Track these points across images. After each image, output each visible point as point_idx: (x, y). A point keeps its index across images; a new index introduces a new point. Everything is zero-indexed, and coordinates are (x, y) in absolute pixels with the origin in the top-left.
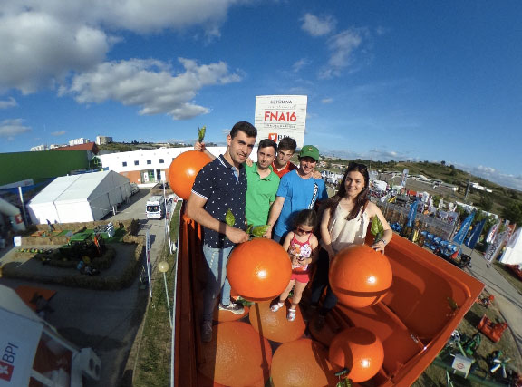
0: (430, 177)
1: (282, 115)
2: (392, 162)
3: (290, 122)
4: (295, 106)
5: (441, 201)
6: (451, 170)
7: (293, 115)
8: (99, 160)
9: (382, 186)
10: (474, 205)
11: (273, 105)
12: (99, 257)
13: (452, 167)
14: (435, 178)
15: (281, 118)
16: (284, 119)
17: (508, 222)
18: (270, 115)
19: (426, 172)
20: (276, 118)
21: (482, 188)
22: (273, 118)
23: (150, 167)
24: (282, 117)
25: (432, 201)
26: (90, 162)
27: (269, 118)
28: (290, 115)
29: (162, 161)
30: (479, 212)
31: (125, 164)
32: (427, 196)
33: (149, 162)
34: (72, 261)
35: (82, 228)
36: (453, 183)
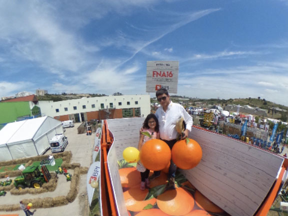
0: (252, 106)
1: (164, 73)
2: (231, 99)
3: (169, 78)
4: (172, 67)
5: (260, 119)
6: (263, 102)
7: (170, 73)
8: (39, 108)
9: (226, 113)
10: (278, 119)
11: (158, 67)
12: (46, 182)
13: (264, 100)
14: (256, 106)
15: (163, 75)
16: (165, 75)
18: (156, 73)
19: (250, 104)
20: (160, 75)
21: (281, 110)
22: (158, 75)
23: (76, 112)
25: (255, 120)
26: (32, 110)
27: (155, 76)
28: (169, 73)
29: (84, 107)
30: (280, 123)
31: (57, 110)
32: (252, 117)
33: (75, 108)
34: (27, 189)
35: (30, 162)
36: (265, 108)
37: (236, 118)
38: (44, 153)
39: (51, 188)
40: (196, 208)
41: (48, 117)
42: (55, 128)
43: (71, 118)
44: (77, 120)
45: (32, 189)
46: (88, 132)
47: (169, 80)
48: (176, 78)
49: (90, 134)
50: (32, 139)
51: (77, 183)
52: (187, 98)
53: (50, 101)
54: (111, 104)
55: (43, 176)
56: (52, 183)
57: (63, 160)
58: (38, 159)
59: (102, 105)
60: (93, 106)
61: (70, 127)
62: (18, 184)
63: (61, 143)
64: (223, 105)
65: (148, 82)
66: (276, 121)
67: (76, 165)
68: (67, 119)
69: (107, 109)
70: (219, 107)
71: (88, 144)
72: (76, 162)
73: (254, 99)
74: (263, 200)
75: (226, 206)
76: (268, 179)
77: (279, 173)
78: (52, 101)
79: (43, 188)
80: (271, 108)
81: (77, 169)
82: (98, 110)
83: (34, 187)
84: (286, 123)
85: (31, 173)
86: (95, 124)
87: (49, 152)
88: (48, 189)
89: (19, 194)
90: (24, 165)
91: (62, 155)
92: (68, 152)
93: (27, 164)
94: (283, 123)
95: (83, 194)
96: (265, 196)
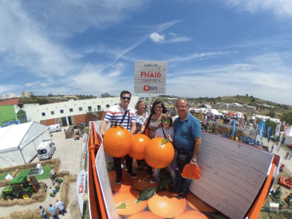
0: (241, 103)
1: (152, 74)
2: (219, 97)
3: (157, 78)
4: (160, 67)
5: (248, 116)
6: (251, 99)
7: (159, 74)
9: (215, 112)
10: (267, 115)
11: (145, 67)
13: (252, 97)
14: (244, 104)
16: (153, 76)
17: (284, 123)
18: (144, 74)
19: (239, 101)
20: (148, 75)
21: (269, 106)
22: (146, 76)
23: (63, 115)
24: (152, 75)
25: (243, 117)
26: (17, 114)
27: (143, 76)
28: (157, 73)
29: (71, 110)
30: (269, 119)
31: (44, 114)
32: (240, 115)
33: (62, 111)
34: (15, 200)
35: (17, 170)
36: (254, 105)
37: (225, 116)
38: (32, 161)
39: (41, 199)
40: (188, 208)
41: (34, 122)
42: (42, 134)
43: (58, 121)
44: (64, 124)
45: (20, 200)
46: (76, 136)
47: (158, 81)
48: (165, 79)
49: (78, 139)
50: (18, 147)
51: (67, 192)
52: (176, 97)
53: (36, 104)
54: (99, 107)
55: (31, 186)
56: (41, 194)
57: (52, 168)
58: (25, 167)
59: (90, 108)
60: (81, 109)
61: (57, 131)
62: (6, 195)
63: (49, 150)
64: (211, 104)
65: (136, 83)
66: (265, 118)
67: (65, 173)
68: (54, 123)
69: (94, 112)
70: (208, 106)
71: (76, 150)
72: (64, 170)
73: (243, 96)
74: (255, 197)
75: (218, 205)
76: (259, 176)
77: (269, 169)
78: (38, 104)
79: (33, 199)
80: (260, 105)
81: (66, 177)
82: (85, 113)
83: (23, 198)
84: (274, 120)
85: (19, 184)
86: (82, 128)
87: (37, 160)
88: (37, 200)
89: (7, 206)
90: (11, 174)
91: (50, 163)
92: (56, 160)
93: (14, 173)
94: (271, 119)
95: (74, 204)
96: (257, 193)
